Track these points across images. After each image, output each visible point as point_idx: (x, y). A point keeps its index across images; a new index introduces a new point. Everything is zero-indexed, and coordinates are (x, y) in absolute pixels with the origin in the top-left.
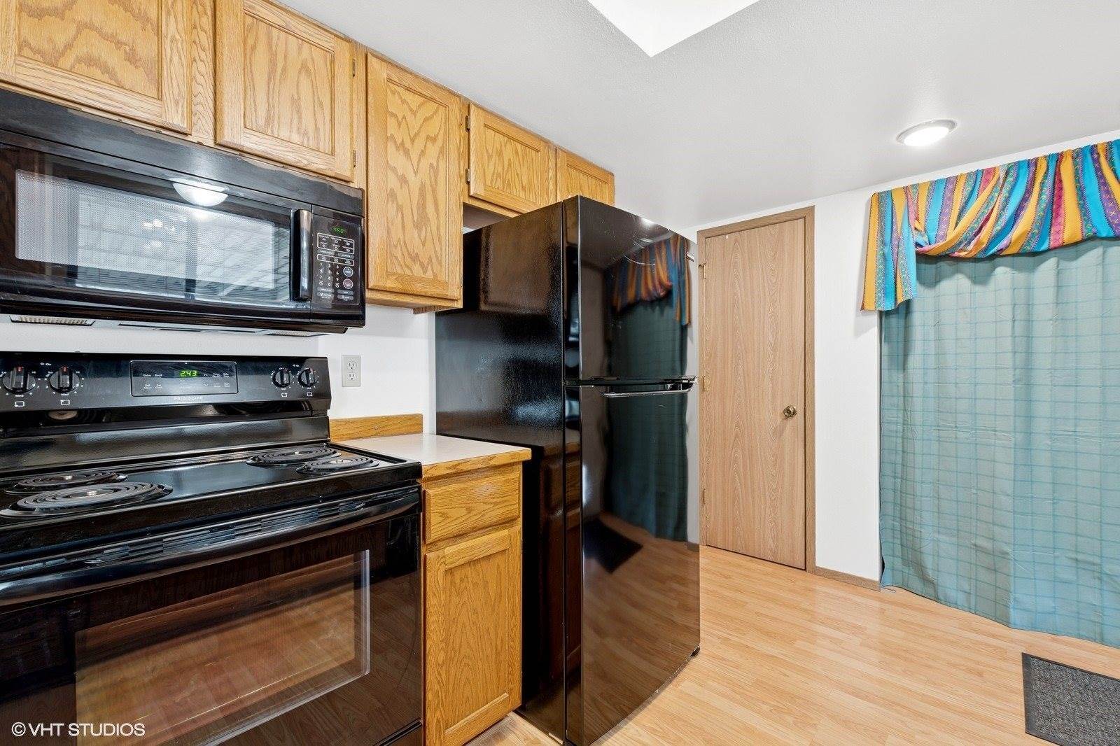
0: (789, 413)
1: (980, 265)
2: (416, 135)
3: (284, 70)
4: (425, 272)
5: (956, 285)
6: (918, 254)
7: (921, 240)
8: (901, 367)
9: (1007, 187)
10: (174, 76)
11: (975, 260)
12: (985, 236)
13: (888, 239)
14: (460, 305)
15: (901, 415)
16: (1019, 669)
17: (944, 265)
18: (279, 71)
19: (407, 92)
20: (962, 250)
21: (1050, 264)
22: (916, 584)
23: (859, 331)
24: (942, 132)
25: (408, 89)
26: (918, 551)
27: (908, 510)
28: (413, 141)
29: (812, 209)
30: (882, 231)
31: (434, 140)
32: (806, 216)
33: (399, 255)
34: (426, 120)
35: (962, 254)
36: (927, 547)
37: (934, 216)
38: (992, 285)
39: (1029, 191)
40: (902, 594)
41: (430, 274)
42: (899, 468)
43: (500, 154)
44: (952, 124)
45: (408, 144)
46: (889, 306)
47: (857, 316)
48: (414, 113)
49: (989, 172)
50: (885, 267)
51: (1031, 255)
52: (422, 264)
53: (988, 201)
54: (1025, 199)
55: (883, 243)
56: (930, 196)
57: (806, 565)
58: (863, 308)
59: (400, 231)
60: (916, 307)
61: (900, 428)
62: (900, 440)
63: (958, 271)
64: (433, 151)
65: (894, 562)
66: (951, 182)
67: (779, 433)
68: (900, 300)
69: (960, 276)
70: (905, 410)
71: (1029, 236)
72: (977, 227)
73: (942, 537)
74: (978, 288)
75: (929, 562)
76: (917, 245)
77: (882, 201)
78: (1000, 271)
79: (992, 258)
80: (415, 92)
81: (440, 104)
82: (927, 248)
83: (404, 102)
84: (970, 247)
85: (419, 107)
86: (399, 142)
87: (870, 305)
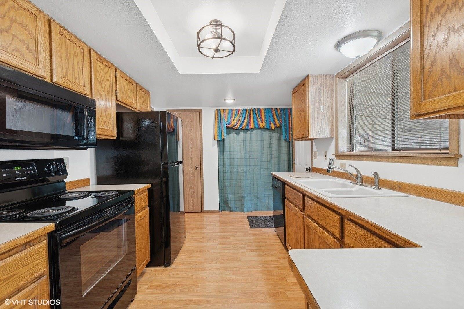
0: (196, 168)
1: (238, 131)
2: (104, 78)
3: (70, 55)
4: (107, 127)
5: (233, 135)
6: (226, 127)
7: (227, 123)
8: (222, 154)
9: (242, 114)
10: (42, 57)
11: (236, 129)
12: (239, 124)
13: (220, 122)
14: (115, 138)
15: (223, 167)
16: (247, 219)
17: (231, 130)
18: (68, 55)
19: (101, 64)
20: (234, 127)
21: (249, 132)
22: (227, 209)
23: (213, 145)
24: (233, 101)
25: (101, 62)
26: (227, 200)
27: (225, 191)
28: (103, 81)
29: (201, 110)
30: (218, 119)
31: (107, 80)
32: (200, 111)
33: (101, 121)
34: (106, 73)
35: (235, 128)
36: (229, 199)
37: (229, 118)
38: (239, 136)
39: (246, 116)
40: (224, 212)
41: (108, 128)
42: (222, 180)
43: (124, 85)
44: (234, 100)
45: (102, 82)
46: (220, 139)
47: (213, 141)
48: (103, 71)
49: (239, 110)
50: (219, 129)
51: (246, 130)
52: (106, 124)
53: (239, 117)
54: (245, 117)
55: (219, 123)
56: (228, 112)
57: (202, 211)
58: (215, 139)
59: (101, 113)
60: (226, 140)
61: (223, 170)
62: (222, 173)
63: (234, 132)
64: (108, 84)
65: (222, 204)
66: (232, 110)
67: (193, 174)
68: (223, 138)
69: (234, 133)
70: (224, 165)
71: (246, 126)
72: (237, 122)
73: (232, 196)
74: (237, 136)
75: (229, 202)
76: (226, 124)
77: (218, 111)
78: (241, 132)
79: (239, 130)
80: (103, 64)
81: (109, 68)
82: (228, 125)
83: (100, 67)
84: (236, 127)
85: (104, 68)
86: (99, 81)
87: (216, 139)
